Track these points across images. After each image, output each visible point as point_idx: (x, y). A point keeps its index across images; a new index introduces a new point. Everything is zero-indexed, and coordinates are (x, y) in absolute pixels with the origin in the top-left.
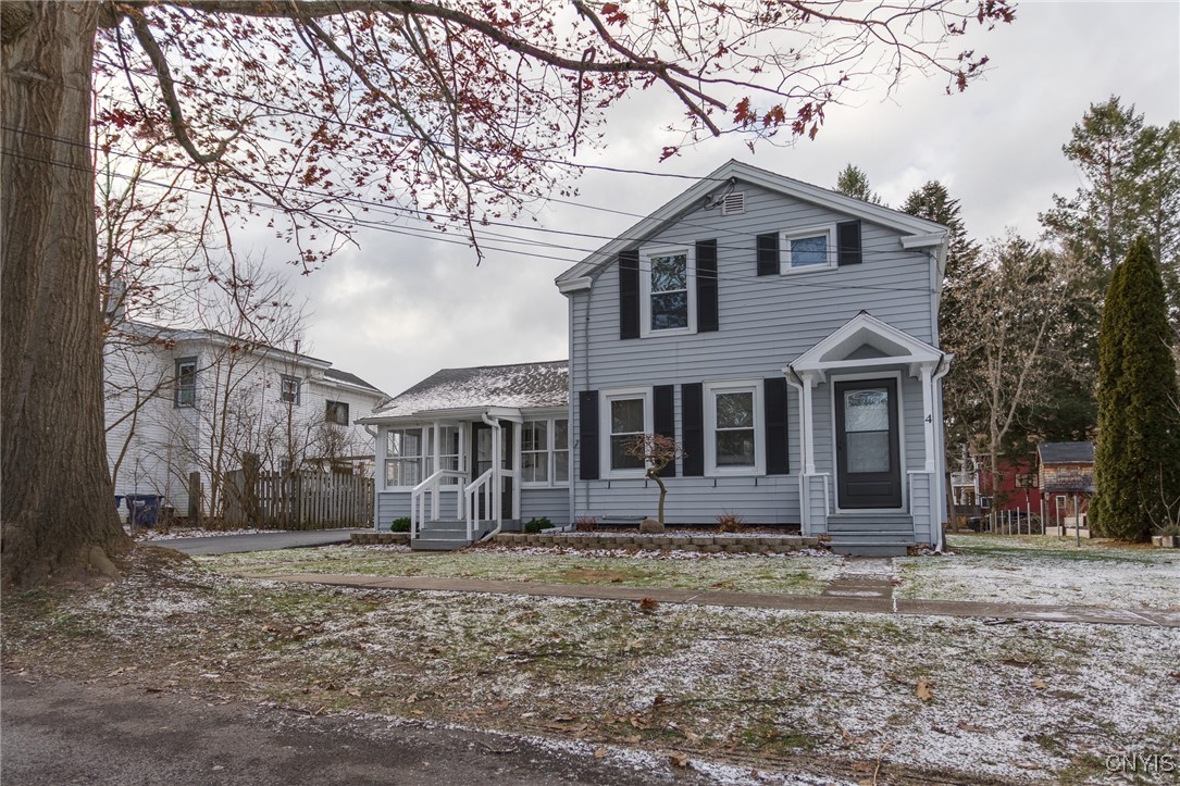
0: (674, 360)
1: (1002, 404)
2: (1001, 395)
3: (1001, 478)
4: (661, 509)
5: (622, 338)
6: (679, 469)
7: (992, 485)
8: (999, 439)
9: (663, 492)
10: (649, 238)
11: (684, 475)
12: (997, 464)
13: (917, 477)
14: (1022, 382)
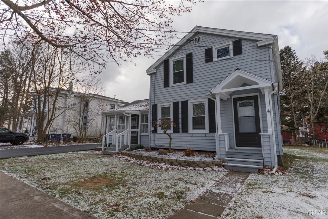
0: (179, 93)
1: (314, 107)
2: (313, 104)
3: (315, 130)
4: (170, 144)
5: (164, 87)
6: (181, 130)
7: (312, 132)
8: (314, 118)
9: (171, 139)
10: (172, 55)
11: (182, 132)
12: (314, 125)
13: (264, 136)
14: (320, 100)
